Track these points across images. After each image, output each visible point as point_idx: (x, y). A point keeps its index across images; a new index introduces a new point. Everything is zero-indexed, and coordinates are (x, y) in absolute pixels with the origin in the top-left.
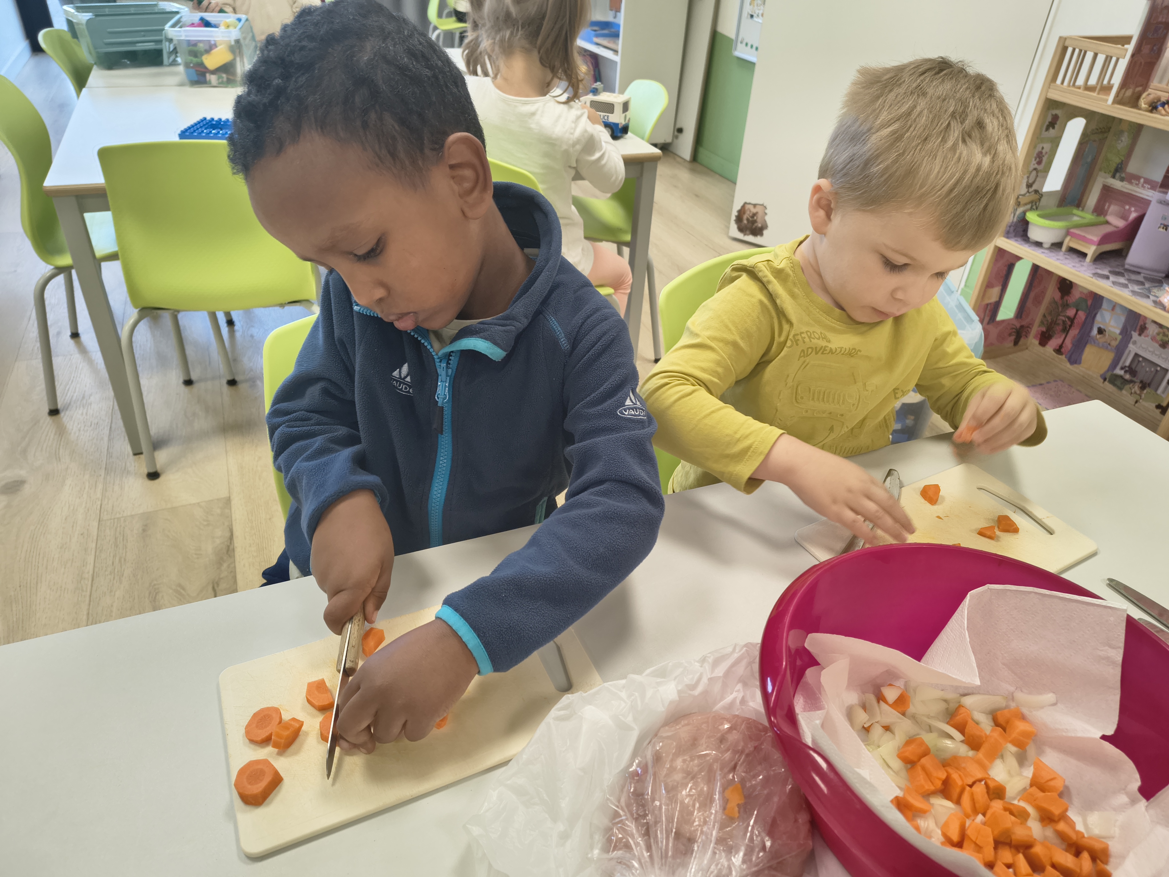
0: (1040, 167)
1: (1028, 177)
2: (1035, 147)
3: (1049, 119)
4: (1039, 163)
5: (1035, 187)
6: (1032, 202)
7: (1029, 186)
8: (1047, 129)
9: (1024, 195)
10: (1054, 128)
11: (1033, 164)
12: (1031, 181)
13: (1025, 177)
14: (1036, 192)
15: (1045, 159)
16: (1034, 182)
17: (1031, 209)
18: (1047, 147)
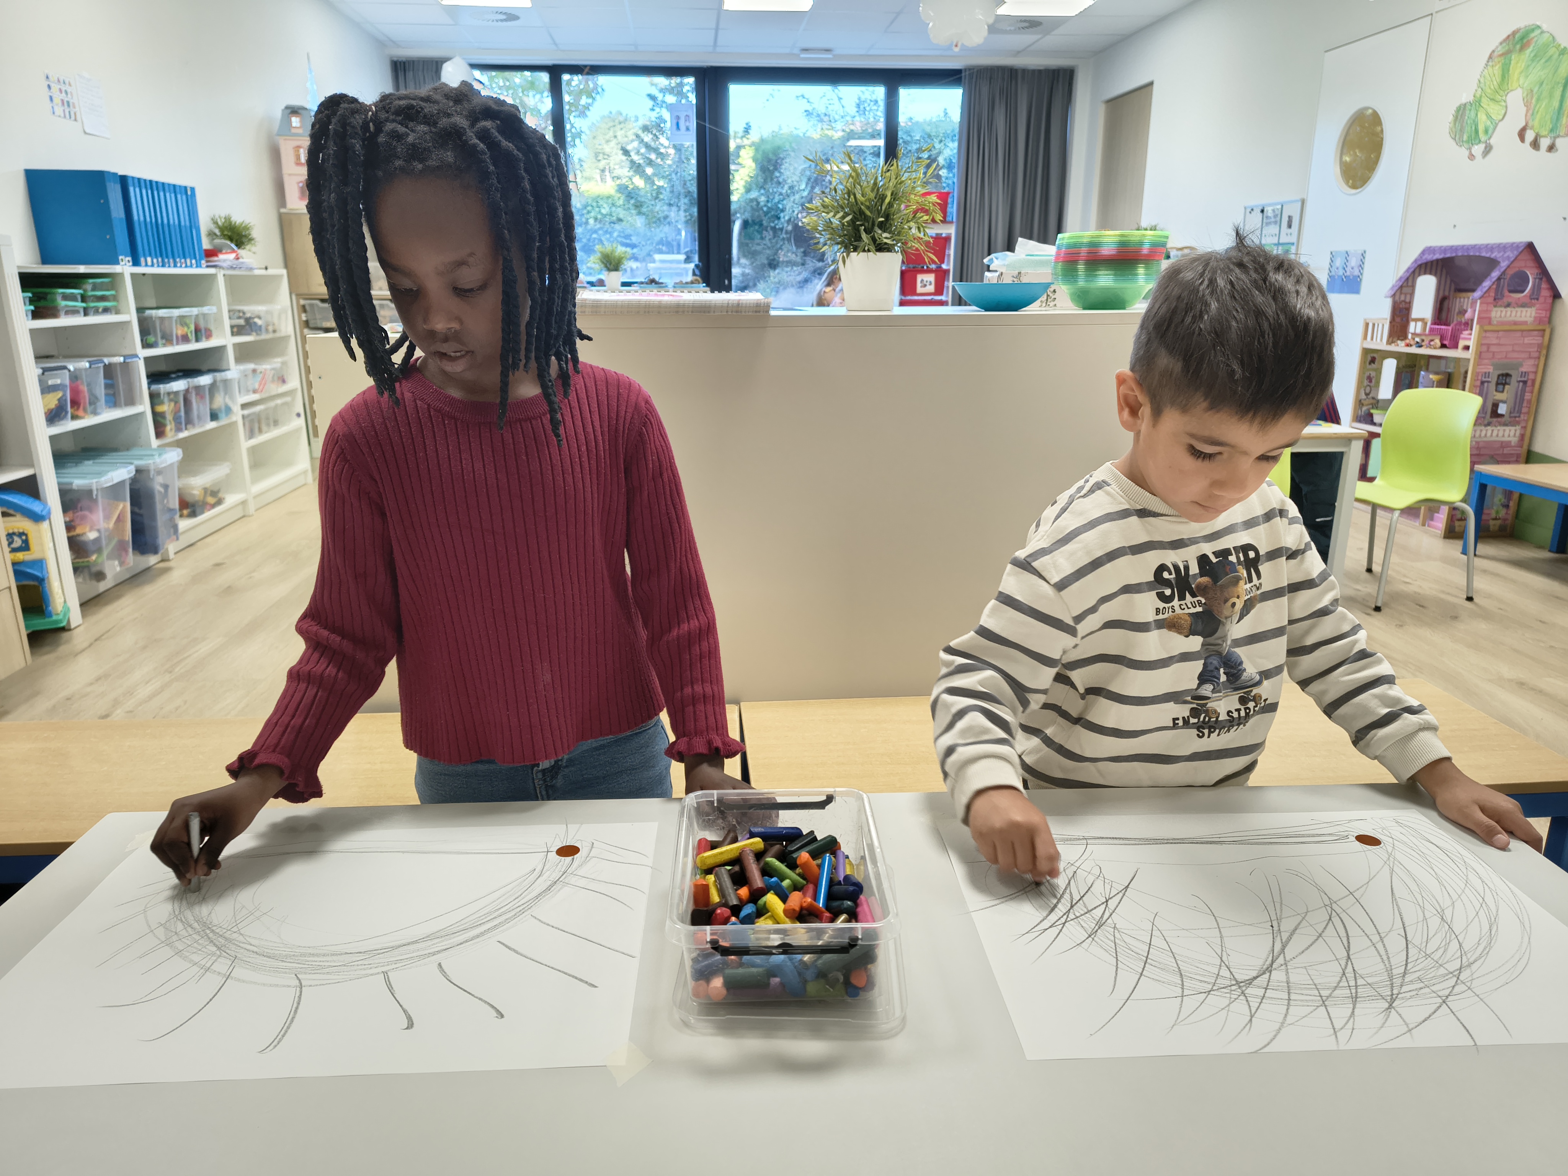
0: (1372, 384)
1: (1365, 390)
2: (1364, 373)
3: (1369, 359)
4: (1371, 381)
5: (1371, 395)
6: (1372, 404)
7: (1367, 394)
8: (1370, 364)
9: (1365, 400)
10: (1374, 363)
11: (1366, 382)
12: (1368, 391)
13: (1363, 389)
14: (1373, 398)
15: (1373, 381)
16: (1370, 392)
17: (1373, 408)
18: (1373, 374)
